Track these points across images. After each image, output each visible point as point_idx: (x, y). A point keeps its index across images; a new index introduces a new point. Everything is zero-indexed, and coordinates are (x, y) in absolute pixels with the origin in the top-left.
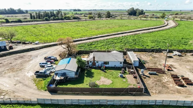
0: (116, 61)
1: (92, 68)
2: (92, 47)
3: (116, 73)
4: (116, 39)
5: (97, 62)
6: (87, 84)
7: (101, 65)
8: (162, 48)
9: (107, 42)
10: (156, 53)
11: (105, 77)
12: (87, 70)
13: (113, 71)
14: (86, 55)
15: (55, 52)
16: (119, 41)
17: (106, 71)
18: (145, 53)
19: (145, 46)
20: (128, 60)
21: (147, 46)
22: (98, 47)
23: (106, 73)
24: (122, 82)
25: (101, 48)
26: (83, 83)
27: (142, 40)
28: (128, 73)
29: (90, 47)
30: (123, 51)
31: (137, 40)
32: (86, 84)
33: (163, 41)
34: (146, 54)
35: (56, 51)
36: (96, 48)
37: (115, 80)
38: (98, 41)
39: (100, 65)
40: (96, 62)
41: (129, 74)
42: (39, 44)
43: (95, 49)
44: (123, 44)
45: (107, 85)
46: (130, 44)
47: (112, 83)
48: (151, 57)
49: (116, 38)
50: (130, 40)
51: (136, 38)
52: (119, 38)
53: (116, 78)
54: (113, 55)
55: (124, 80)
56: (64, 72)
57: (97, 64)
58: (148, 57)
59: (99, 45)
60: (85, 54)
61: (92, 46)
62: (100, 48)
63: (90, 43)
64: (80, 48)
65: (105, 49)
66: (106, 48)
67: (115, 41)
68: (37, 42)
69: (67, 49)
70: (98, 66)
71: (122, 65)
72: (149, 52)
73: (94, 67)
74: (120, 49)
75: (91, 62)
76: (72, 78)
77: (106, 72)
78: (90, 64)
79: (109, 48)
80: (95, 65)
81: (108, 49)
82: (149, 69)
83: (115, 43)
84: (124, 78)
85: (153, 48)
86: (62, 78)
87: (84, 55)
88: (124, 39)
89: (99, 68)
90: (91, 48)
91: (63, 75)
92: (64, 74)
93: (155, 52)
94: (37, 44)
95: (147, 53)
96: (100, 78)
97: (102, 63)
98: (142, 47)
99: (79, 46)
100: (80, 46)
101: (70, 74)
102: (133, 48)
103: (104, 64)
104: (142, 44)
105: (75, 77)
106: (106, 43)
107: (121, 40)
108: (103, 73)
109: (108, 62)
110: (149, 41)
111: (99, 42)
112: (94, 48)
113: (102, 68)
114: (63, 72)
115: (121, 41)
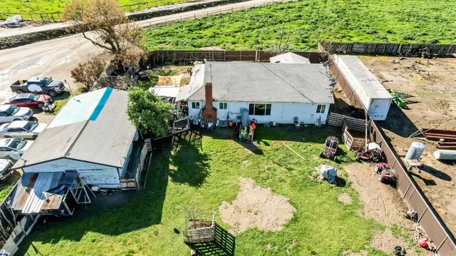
0: (301, 99)
1: (200, 130)
2: (201, 38)
3: (302, 154)
4: (282, 9)
5: (223, 106)
6: (177, 231)
7: (239, 118)
8: (443, 42)
9: (252, 18)
10: (431, 61)
11: (260, 180)
12: (181, 141)
13: (288, 145)
14: (181, 68)
15: (68, 57)
16: (292, 16)
17: (261, 146)
18: (391, 59)
19: (382, 34)
20: (340, 89)
21: (389, 32)
22: (223, 38)
23: (259, 158)
24: (338, 212)
25: (233, 40)
26: (158, 221)
27: (367, 14)
28: (351, 154)
29: (195, 36)
30: (312, 50)
31: (351, 12)
32: (172, 225)
33: (435, 14)
34: (394, 62)
35: (75, 52)
36: (217, 40)
37: (301, 196)
38: (221, 16)
39: (233, 117)
40: (216, 105)
41: (359, 160)
42: (21, 26)
43: (212, 45)
44: (306, 27)
45: (270, 233)
46: (329, 24)
47: (295, 220)
48: (420, 78)
49: (281, 3)
50: (328, 12)
51: (343, 7)
52: (291, 5)
53: (306, 183)
54: (287, 76)
55: (345, 198)
56: (69, 169)
57: (221, 115)
58: (407, 75)
59: (228, 27)
60: (176, 64)
61: (204, 33)
62: (231, 39)
63: (198, 23)
64: (161, 39)
65: (247, 44)
66: (251, 41)
67: (280, 15)
68: (13, 19)
69: (109, 45)
70: (228, 122)
71: (324, 117)
72: (404, 55)
73: (210, 125)
74: (303, 45)
75: (195, 105)
76: (110, 190)
77: (259, 152)
78: (194, 112)
79: (263, 39)
80: (215, 119)
81: (258, 42)
82: (432, 135)
83: (281, 22)
84: (340, 182)
85: (411, 39)
86: (56, 201)
87: (173, 68)
88: (306, 8)
89: (231, 131)
90: (199, 41)
91: (59, 186)
92: (66, 181)
93: (426, 57)
94: (13, 26)
95: (397, 59)
96: (237, 188)
97: (243, 110)
98: (373, 36)
99: (157, 31)
100: (162, 31)
101: (96, 174)
102: (345, 41)
103: (251, 113)
104: (370, 24)
105: (124, 185)
106: (249, 21)
107: (299, 11)
108: (247, 157)
109: (269, 106)
110: (388, 17)
111: (226, 18)
112: (212, 40)
113: (243, 133)
114: (62, 169)
115: (300, 16)
